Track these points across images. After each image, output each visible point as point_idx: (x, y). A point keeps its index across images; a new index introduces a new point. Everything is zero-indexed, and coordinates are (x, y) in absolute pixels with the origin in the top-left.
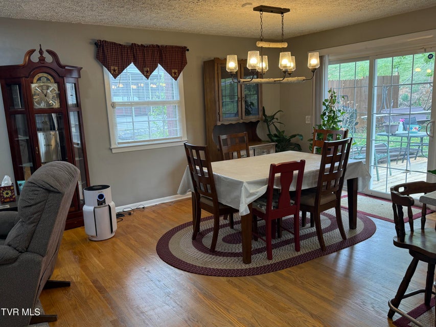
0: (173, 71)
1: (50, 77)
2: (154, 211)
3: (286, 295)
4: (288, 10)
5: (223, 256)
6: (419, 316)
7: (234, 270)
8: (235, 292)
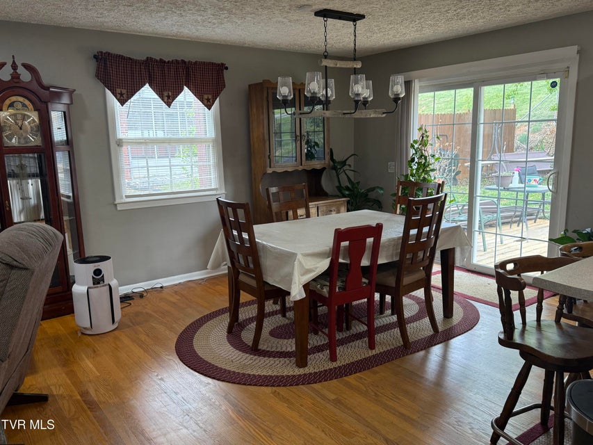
0: (206, 96)
1: (27, 102)
2: (176, 292)
3: (354, 412)
4: (362, 17)
5: (269, 357)
6: (533, 441)
7: (283, 377)
8: (282, 408)
